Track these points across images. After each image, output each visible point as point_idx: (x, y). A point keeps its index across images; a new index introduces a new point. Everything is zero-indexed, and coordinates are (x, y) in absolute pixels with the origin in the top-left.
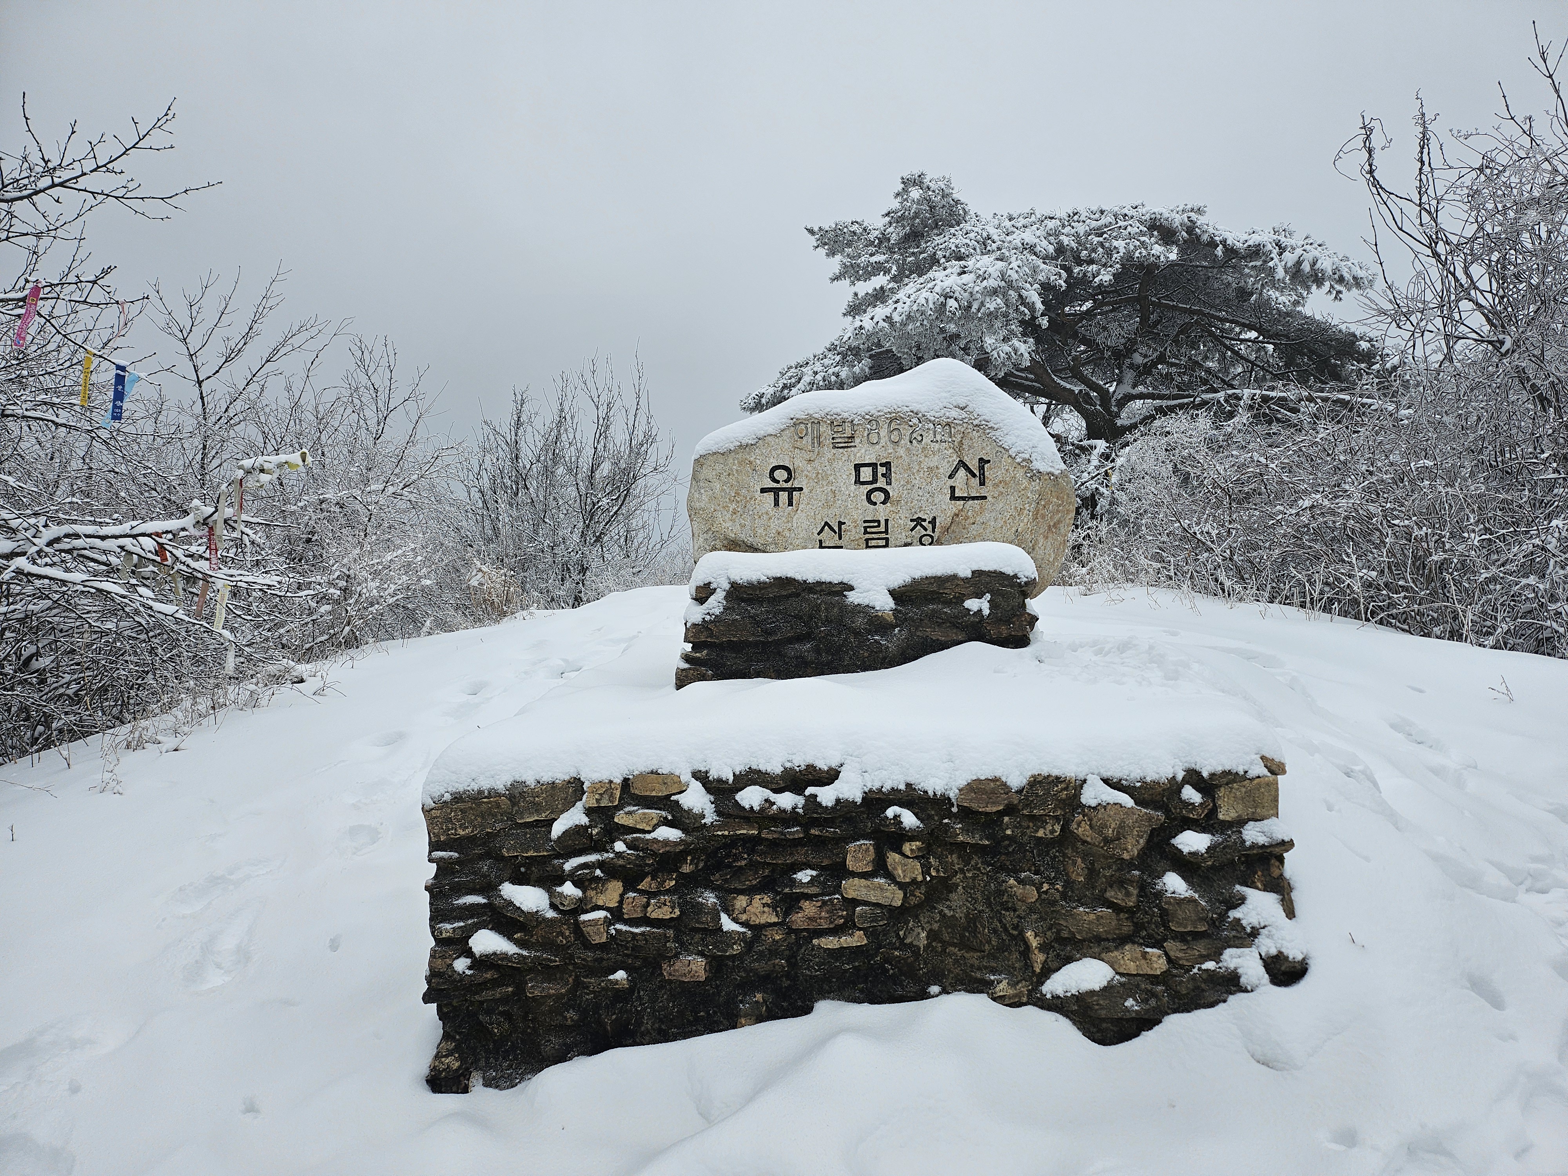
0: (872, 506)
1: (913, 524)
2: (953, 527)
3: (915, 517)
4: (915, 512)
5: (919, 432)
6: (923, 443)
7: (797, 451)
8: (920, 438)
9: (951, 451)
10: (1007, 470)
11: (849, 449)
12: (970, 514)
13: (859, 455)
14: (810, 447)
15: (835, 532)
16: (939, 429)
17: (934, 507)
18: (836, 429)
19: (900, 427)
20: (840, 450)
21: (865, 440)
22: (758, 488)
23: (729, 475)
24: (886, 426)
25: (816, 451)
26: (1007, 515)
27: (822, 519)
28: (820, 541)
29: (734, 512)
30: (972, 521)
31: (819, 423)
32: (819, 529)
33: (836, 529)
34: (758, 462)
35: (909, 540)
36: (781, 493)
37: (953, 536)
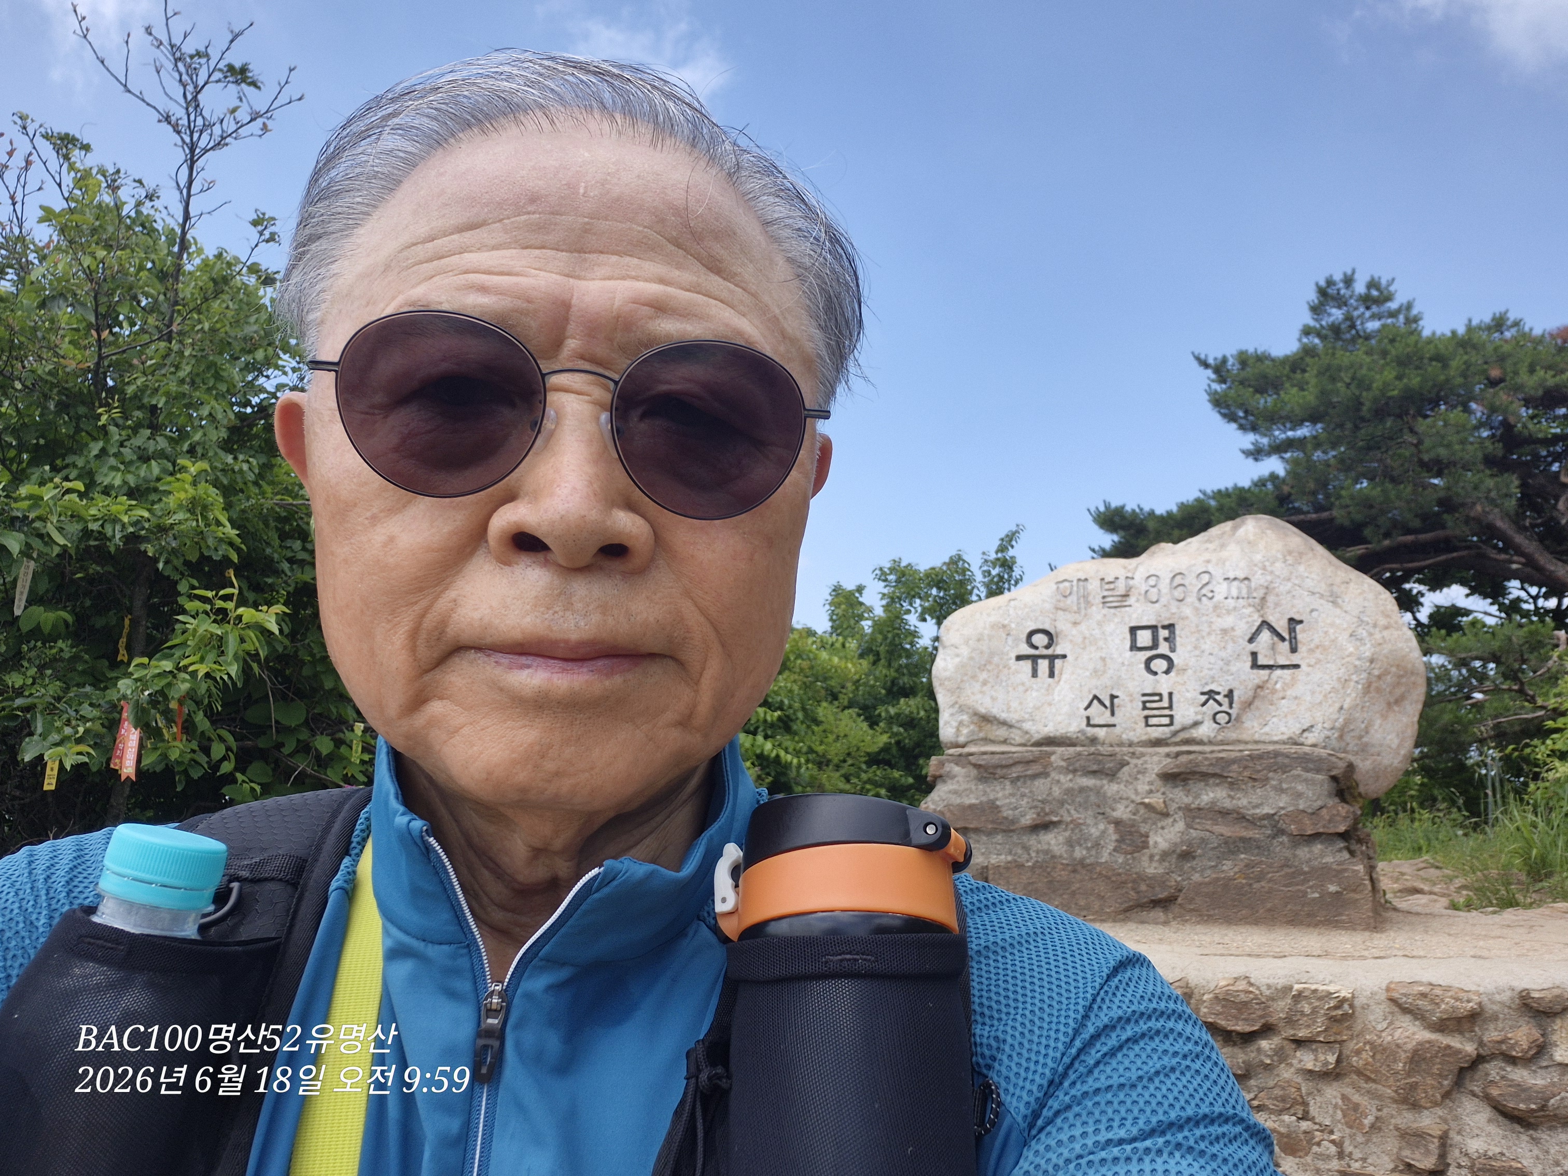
0: (1151, 677)
1: (1204, 698)
2: (1257, 703)
3: (1206, 689)
4: (1206, 684)
5: (1210, 587)
6: (1215, 600)
7: (1060, 613)
8: (1210, 595)
9: (1251, 609)
10: (1326, 633)
11: (1123, 609)
12: (1278, 686)
13: (1134, 616)
14: (1075, 608)
15: (1105, 706)
16: (1236, 583)
17: (1230, 678)
18: (1107, 587)
19: (1186, 582)
20: (1112, 611)
21: (1142, 598)
22: (1013, 655)
23: (979, 640)
24: (1168, 581)
25: (1083, 612)
26: (1327, 688)
27: (1090, 692)
28: (1088, 718)
29: (985, 683)
30: (1281, 695)
31: (1086, 580)
32: (1086, 704)
33: (1108, 703)
34: (1013, 626)
35: (1199, 718)
36: (1040, 661)
37: (1257, 713)
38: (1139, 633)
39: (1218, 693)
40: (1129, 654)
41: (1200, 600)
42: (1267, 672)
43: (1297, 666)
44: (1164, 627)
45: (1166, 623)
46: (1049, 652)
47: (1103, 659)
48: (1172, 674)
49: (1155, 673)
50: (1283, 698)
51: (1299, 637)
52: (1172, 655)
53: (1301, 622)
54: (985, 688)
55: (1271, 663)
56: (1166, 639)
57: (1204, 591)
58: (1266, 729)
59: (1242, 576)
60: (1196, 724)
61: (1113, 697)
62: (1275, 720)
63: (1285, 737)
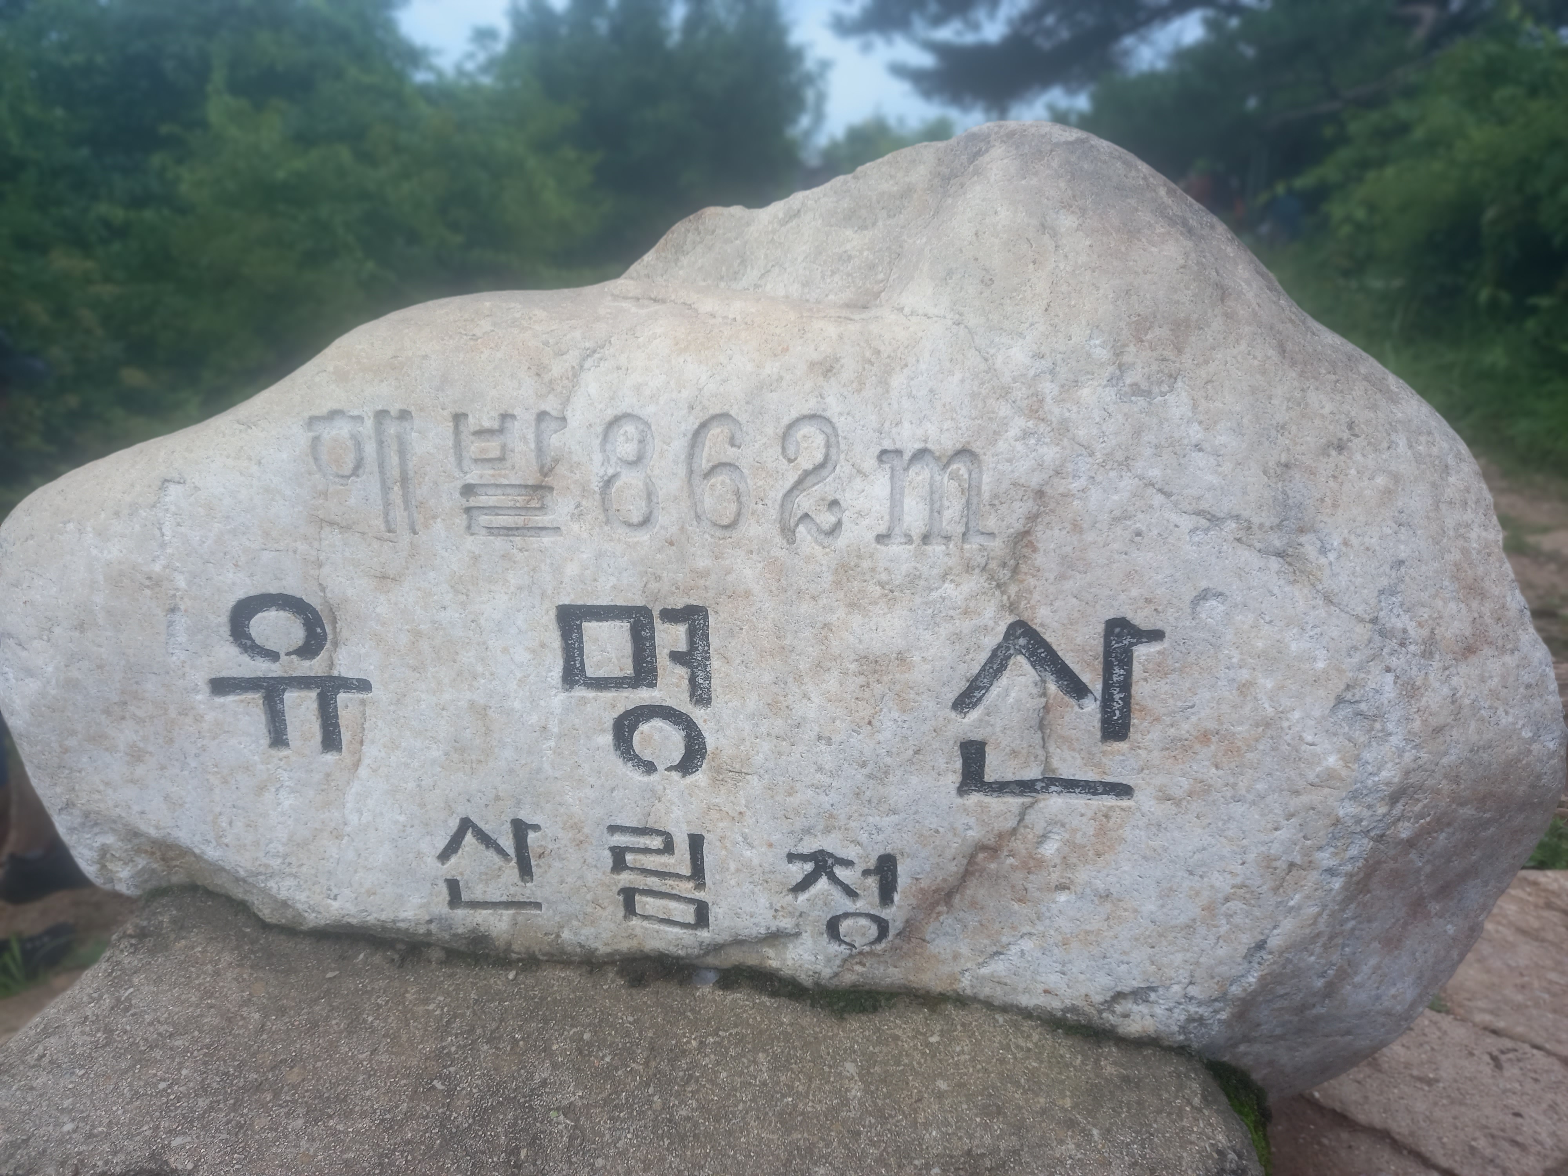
0: (637, 777)
1: (799, 871)
2: (975, 890)
3: (808, 846)
4: (808, 831)
5: (825, 488)
6: (842, 541)
7: (331, 537)
8: (827, 519)
9: (973, 583)
10: (1244, 689)
11: (534, 542)
12: (1050, 849)
13: (571, 569)
14: (378, 523)
15: (500, 851)
16: (921, 474)
17: (887, 821)
18: (474, 447)
19: (745, 457)
20: (499, 543)
21: (592, 504)
22: (200, 677)
23: (81, 627)
24: (679, 445)
25: (405, 537)
26: (1222, 883)
27: (449, 808)
28: (453, 886)
29: (136, 756)
30: (1055, 877)
31: (404, 415)
32: (441, 843)
33: (507, 843)
34: (181, 582)
35: (786, 923)
36: (291, 697)
37: (972, 920)
38: (590, 628)
39: (847, 863)
40: (558, 699)
41: (788, 532)
42: (1014, 802)
43: (1123, 790)
44: (671, 616)
45: (679, 602)
46: (314, 667)
47: (480, 712)
48: (700, 777)
49: (649, 768)
50: (1062, 887)
51: (1141, 690)
52: (698, 714)
53: (1156, 635)
54: (140, 770)
55: (1033, 773)
56: (676, 657)
57: (804, 502)
58: (998, 967)
59: (949, 443)
60: (775, 937)
61: (520, 829)
62: (1027, 945)
63: (1055, 1004)
